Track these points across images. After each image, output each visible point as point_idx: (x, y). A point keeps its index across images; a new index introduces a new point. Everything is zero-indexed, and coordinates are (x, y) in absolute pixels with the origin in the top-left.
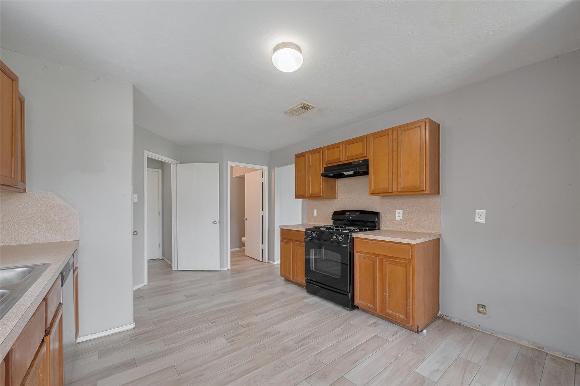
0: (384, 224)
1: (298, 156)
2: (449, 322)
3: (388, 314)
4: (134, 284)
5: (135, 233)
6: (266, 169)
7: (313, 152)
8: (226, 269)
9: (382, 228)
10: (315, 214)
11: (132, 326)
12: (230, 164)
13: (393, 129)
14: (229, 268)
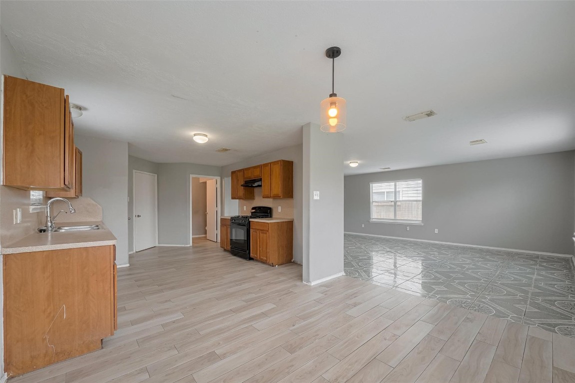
0: (275, 215)
1: (233, 173)
2: (297, 264)
3: (261, 259)
4: (129, 251)
5: (129, 219)
6: (219, 179)
7: (240, 171)
8: (189, 246)
9: (274, 217)
10: (245, 209)
11: (128, 265)
12: (191, 176)
13: (270, 163)
14: (191, 244)
